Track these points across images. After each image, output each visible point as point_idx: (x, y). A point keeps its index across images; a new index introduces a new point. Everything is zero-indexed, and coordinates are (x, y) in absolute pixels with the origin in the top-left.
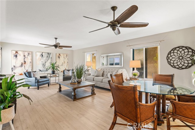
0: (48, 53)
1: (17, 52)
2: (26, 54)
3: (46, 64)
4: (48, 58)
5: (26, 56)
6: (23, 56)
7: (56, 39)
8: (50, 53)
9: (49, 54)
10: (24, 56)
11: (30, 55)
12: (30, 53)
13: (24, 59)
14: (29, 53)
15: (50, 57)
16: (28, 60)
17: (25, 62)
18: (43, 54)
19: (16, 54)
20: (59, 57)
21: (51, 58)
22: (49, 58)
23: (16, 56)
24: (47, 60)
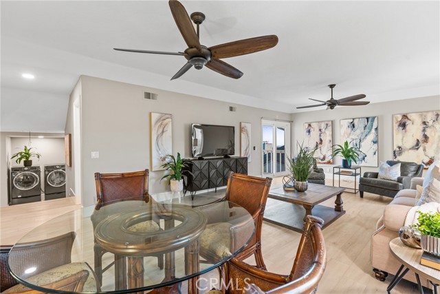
0: (367, 118)
1: (310, 125)
2: (323, 126)
3: (362, 144)
4: (367, 130)
5: (323, 130)
6: (318, 130)
7: (332, 86)
8: (374, 118)
9: (370, 120)
10: (320, 130)
11: (330, 128)
12: (330, 123)
13: (320, 136)
14: (327, 124)
15: (375, 127)
16: (327, 138)
17: (321, 140)
18: (356, 122)
19: (310, 128)
20: (403, 125)
21: (376, 129)
22: (371, 130)
23: (309, 131)
24: (364, 135)
